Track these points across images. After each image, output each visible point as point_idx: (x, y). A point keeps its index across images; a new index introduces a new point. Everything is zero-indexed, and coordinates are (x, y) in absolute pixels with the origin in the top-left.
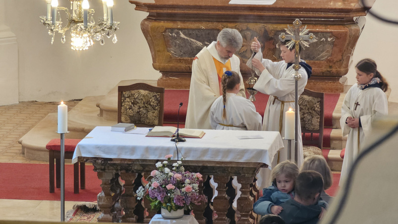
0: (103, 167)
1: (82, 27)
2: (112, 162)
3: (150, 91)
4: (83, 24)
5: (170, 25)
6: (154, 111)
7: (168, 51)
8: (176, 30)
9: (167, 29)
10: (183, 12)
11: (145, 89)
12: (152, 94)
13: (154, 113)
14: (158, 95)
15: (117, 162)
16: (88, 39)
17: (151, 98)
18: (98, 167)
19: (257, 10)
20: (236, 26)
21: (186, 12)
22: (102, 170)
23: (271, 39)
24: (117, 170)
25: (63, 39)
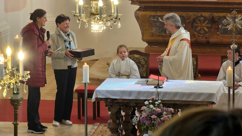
0: (111, 104)
1: (99, 18)
2: (117, 101)
3: (141, 55)
4: (99, 16)
5: (153, 13)
6: (143, 68)
7: (152, 30)
8: (157, 17)
9: (150, 16)
10: (161, 5)
11: (137, 54)
12: (142, 57)
13: (143, 69)
14: (146, 58)
15: (120, 101)
16: (102, 25)
17: (141, 60)
18: (108, 104)
19: (207, 4)
20: (194, 14)
21: (163, 5)
22: (110, 106)
23: (217, 22)
24: (120, 106)
25: (86, 25)
